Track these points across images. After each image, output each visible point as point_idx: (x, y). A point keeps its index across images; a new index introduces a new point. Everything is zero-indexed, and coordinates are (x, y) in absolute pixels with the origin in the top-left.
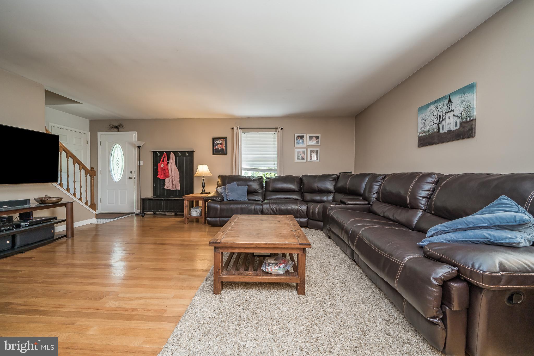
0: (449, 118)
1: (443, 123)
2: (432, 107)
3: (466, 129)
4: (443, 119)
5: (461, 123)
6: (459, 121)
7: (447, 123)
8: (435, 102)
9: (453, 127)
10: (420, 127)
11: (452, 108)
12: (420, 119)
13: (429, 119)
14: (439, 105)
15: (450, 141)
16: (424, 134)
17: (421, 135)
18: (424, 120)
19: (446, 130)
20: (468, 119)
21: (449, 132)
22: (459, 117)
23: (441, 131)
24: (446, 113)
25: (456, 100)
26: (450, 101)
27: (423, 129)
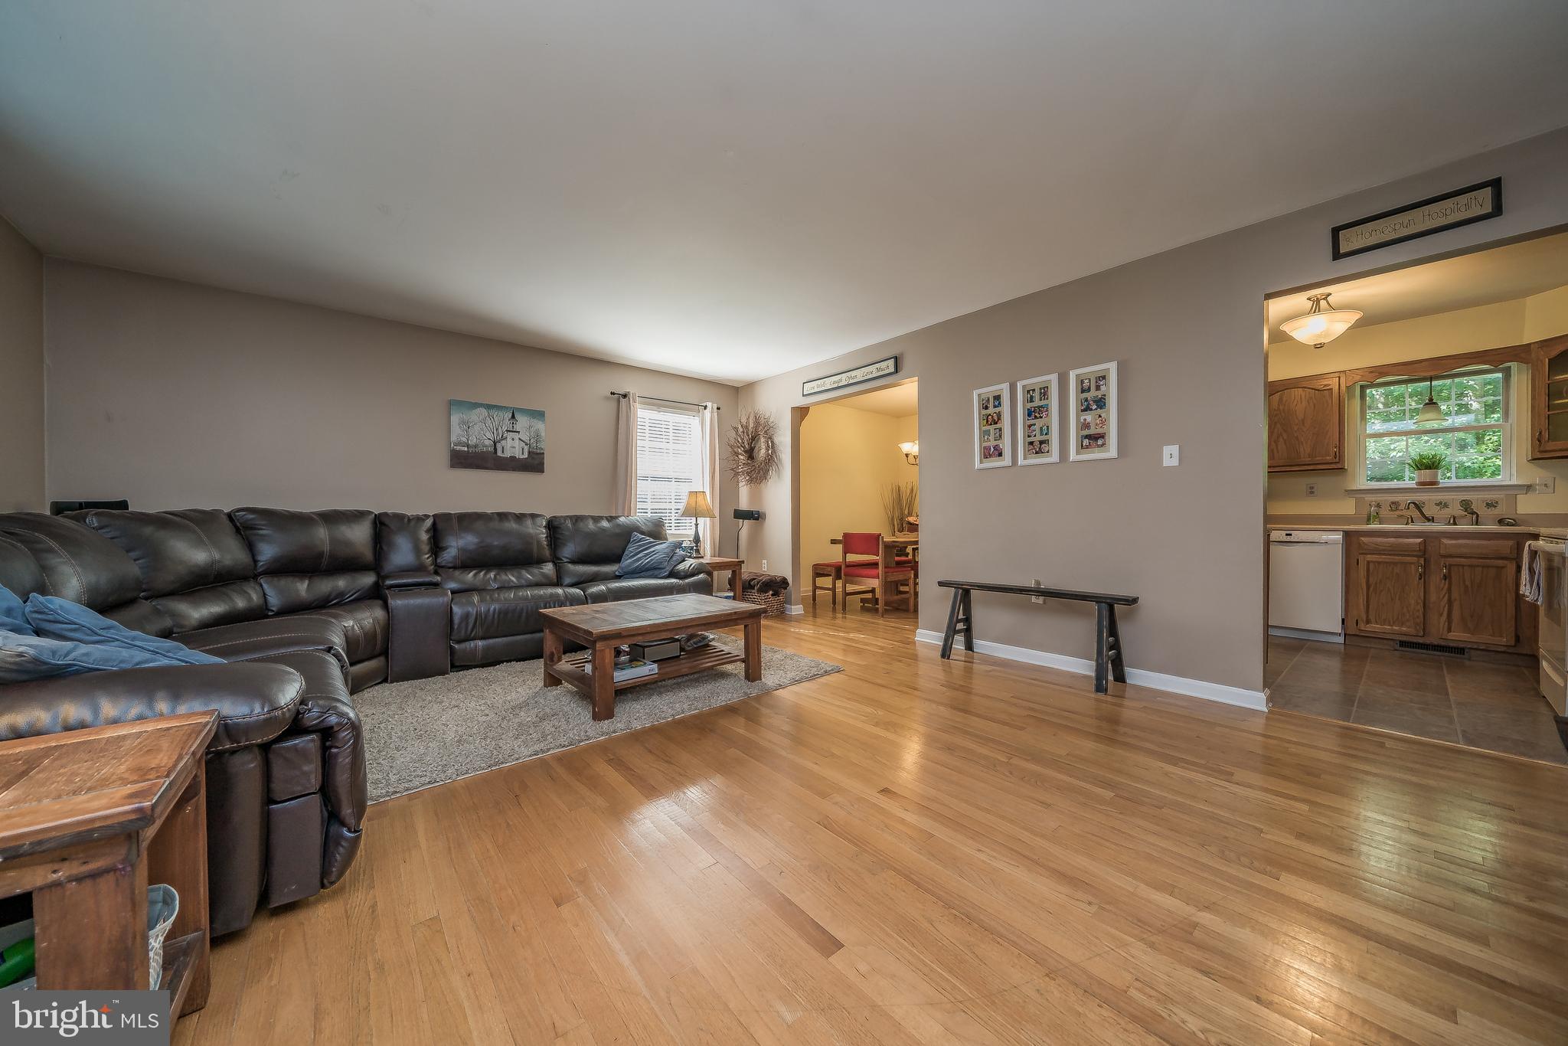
0: (513, 439)
1: (503, 442)
2: (484, 412)
3: (536, 462)
4: (503, 438)
5: (529, 452)
6: (526, 449)
7: (509, 446)
8: (489, 407)
9: (518, 455)
10: (457, 434)
11: (517, 427)
12: (455, 419)
13: (477, 428)
14: (498, 415)
15: (514, 470)
16: (466, 449)
17: (458, 448)
18: (467, 426)
19: (508, 454)
20: (538, 451)
21: (513, 458)
22: (526, 445)
23: (499, 453)
24: (507, 431)
25: (522, 422)
26: (513, 417)
27: (464, 439)
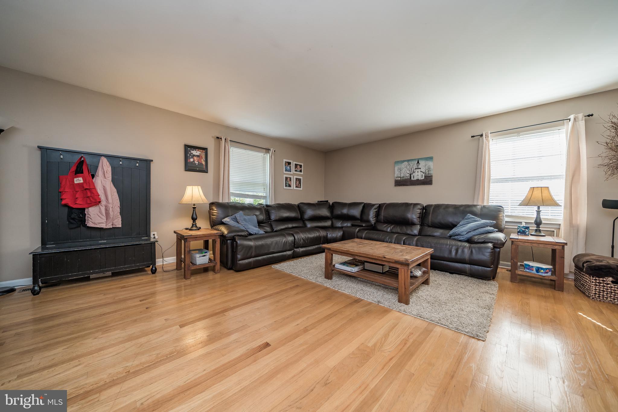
0: (418, 172)
1: (414, 174)
2: (406, 163)
3: (428, 180)
4: (414, 172)
5: (425, 176)
6: (424, 175)
7: (416, 175)
8: (408, 161)
9: (420, 178)
10: (397, 173)
11: (420, 167)
12: (396, 168)
13: (404, 170)
14: (411, 163)
15: (420, 185)
16: (400, 179)
17: (397, 179)
18: (400, 170)
19: (415, 179)
20: (429, 175)
21: (418, 180)
22: (424, 173)
23: (412, 179)
24: (416, 169)
25: (422, 163)
26: (418, 162)
27: (399, 175)
